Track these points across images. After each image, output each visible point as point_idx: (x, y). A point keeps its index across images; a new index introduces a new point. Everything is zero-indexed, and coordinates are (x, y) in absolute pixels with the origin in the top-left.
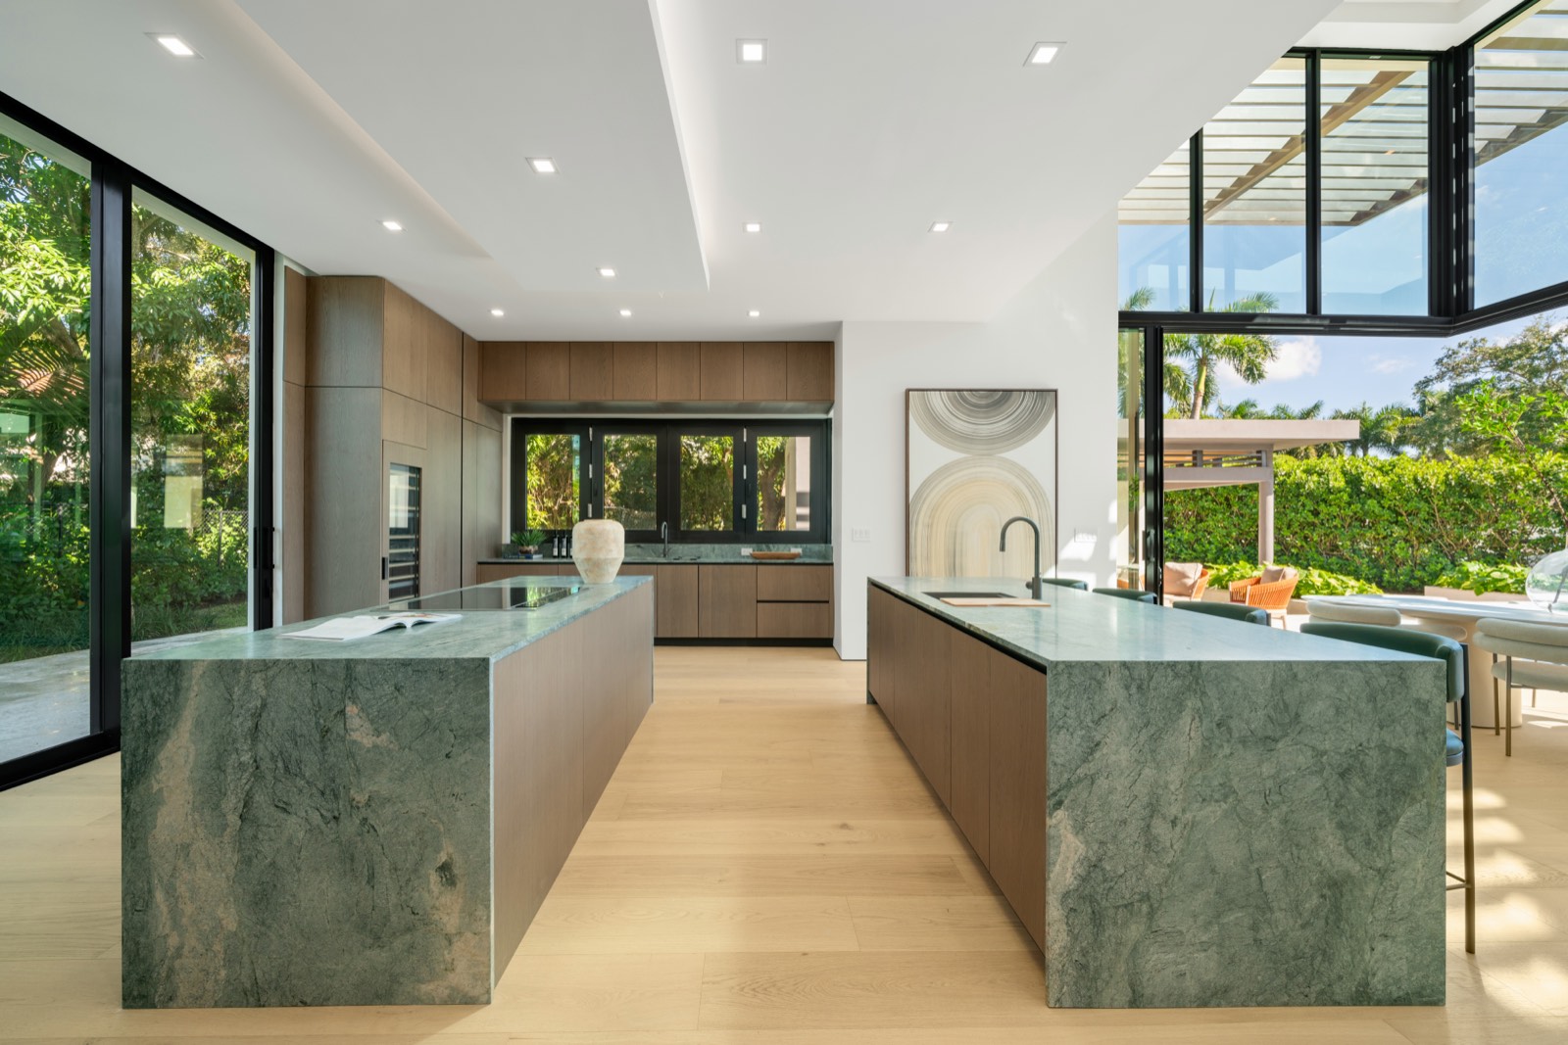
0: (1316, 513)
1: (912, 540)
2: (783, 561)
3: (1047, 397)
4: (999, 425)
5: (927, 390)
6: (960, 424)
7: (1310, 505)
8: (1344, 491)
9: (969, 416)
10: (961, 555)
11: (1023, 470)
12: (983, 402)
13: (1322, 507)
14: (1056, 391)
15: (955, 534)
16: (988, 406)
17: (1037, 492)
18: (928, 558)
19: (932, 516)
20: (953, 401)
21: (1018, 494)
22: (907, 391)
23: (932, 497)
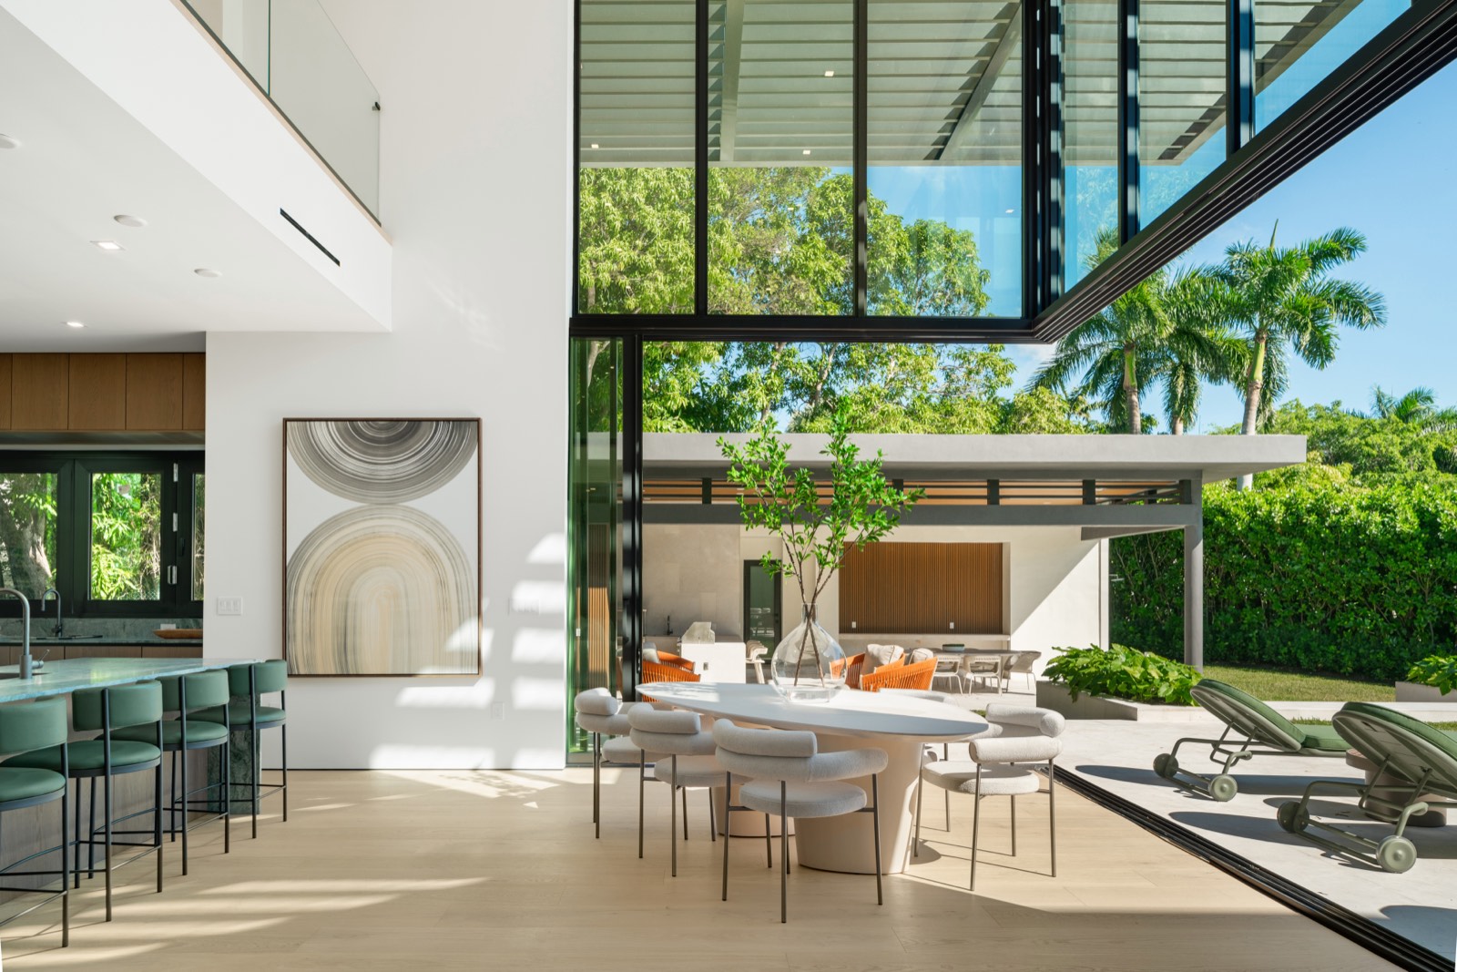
0: (1382, 570)
1: (290, 614)
2: (177, 641)
3: (465, 431)
4: (403, 464)
5: (310, 420)
6: (352, 464)
7: (1374, 559)
8: (1418, 537)
9: (365, 453)
10: (354, 633)
11: (436, 523)
12: (383, 435)
13: (1390, 563)
14: (478, 421)
15: (347, 604)
16: (388, 440)
17: (453, 551)
18: (311, 637)
19: (316, 583)
20: (345, 435)
21: (429, 554)
22: (286, 421)
23: (318, 556)
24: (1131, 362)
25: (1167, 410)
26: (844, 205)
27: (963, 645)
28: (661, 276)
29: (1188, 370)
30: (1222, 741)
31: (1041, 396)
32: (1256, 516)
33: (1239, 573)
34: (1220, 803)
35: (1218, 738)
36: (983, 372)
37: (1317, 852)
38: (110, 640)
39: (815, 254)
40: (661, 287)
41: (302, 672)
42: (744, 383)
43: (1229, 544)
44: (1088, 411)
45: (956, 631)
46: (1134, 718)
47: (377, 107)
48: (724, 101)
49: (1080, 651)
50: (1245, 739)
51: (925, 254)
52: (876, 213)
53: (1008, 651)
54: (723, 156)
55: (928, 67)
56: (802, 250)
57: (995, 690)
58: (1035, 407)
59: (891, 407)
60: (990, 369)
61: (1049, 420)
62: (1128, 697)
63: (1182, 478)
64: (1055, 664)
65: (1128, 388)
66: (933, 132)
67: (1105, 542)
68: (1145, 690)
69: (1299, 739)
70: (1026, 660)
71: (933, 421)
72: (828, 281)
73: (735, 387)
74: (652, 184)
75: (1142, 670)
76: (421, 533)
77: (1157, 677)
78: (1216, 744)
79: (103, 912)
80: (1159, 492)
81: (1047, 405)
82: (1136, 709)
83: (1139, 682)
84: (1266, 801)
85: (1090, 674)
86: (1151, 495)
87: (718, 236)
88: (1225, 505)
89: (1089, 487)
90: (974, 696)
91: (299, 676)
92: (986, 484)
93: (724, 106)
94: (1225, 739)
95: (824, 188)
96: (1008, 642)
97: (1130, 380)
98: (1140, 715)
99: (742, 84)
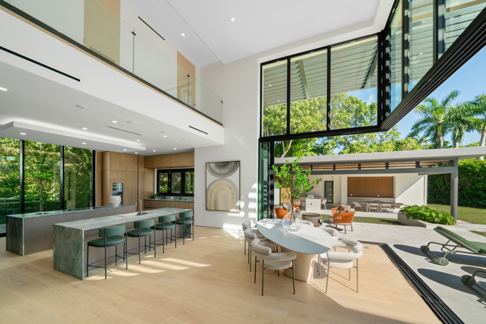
1: (207, 199)
3: (237, 163)
4: (226, 170)
5: (210, 163)
6: (217, 171)
9: (219, 169)
10: (217, 203)
11: (232, 182)
12: (222, 165)
14: (239, 161)
15: (216, 197)
16: (223, 166)
17: (235, 187)
18: (210, 203)
19: (211, 193)
20: (216, 165)
21: (230, 188)
22: (206, 163)
23: (211, 188)
24: (440, 128)
25: (452, 140)
26: (351, 102)
27: (379, 201)
28: (302, 124)
29: (460, 129)
30: (446, 245)
31: (409, 140)
32: (484, 167)
33: (477, 182)
34: (441, 266)
35: (445, 244)
36: (391, 136)
37: (476, 298)
38: (188, 201)
39: (343, 114)
40: (302, 126)
41: (209, 209)
42: (327, 144)
43: (473, 174)
44: (427, 142)
45: (379, 197)
46: (425, 227)
47: (222, 102)
48: (304, 86)
49: (411, 206)
50: (456, 245)
51: (374, 110)
52: (360, 103)
53: (395, 203)
54: (307, 97)
55: (356, 66)
56: (341, 114)
57: (389, 212)
58: (407, 142)
59: (364, 145)
60: (393, 135)
61: (411, 145)
62: (424, 220)
63: (450, 160)
64: (403, 209)
65: (439, 135)
66: (361, 81)
67: (426, 176)
68: (430, 219)
69: (477, 250)
70: (399, 205)
71: (376, 148)
72: (347, 120)
73: (325, 144)
74: (300, 105)
75: (430, 213)
76: (229, 184)
77: (435, 216)
78: (444, 246)
79: (139, 262)
80: (443, 163)
81: (410, 142)
82: (426, 225)
83: (428, 217)
84: (462, 268)
85: (412, 213)
86: (440, 164)
87: (316, 114)
88: (472, 164)
89: (418, 164)
90: (382, 213)
91: (208, 210)
92: (385, 164)
93: (304, 87)
94: (447, 244)
95: (346, 99)
96: (395, 200)
97: (439, 133)
98: (427, 226)
99: (307, 81)
